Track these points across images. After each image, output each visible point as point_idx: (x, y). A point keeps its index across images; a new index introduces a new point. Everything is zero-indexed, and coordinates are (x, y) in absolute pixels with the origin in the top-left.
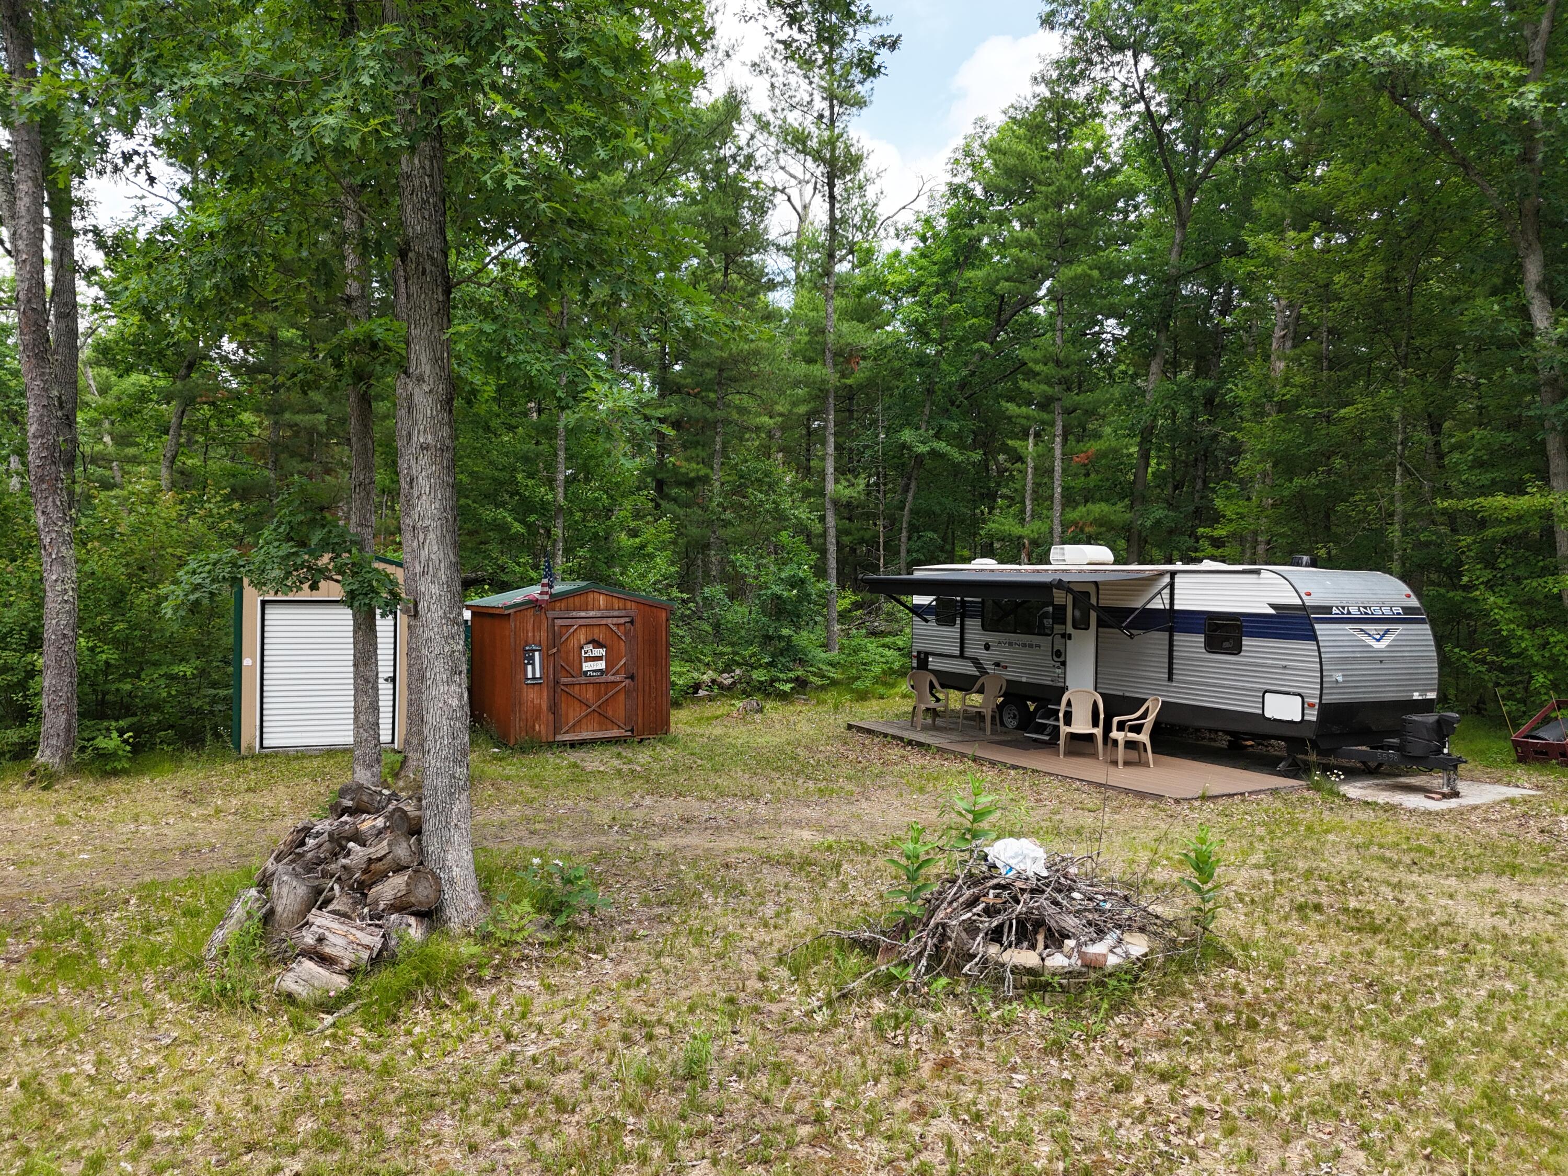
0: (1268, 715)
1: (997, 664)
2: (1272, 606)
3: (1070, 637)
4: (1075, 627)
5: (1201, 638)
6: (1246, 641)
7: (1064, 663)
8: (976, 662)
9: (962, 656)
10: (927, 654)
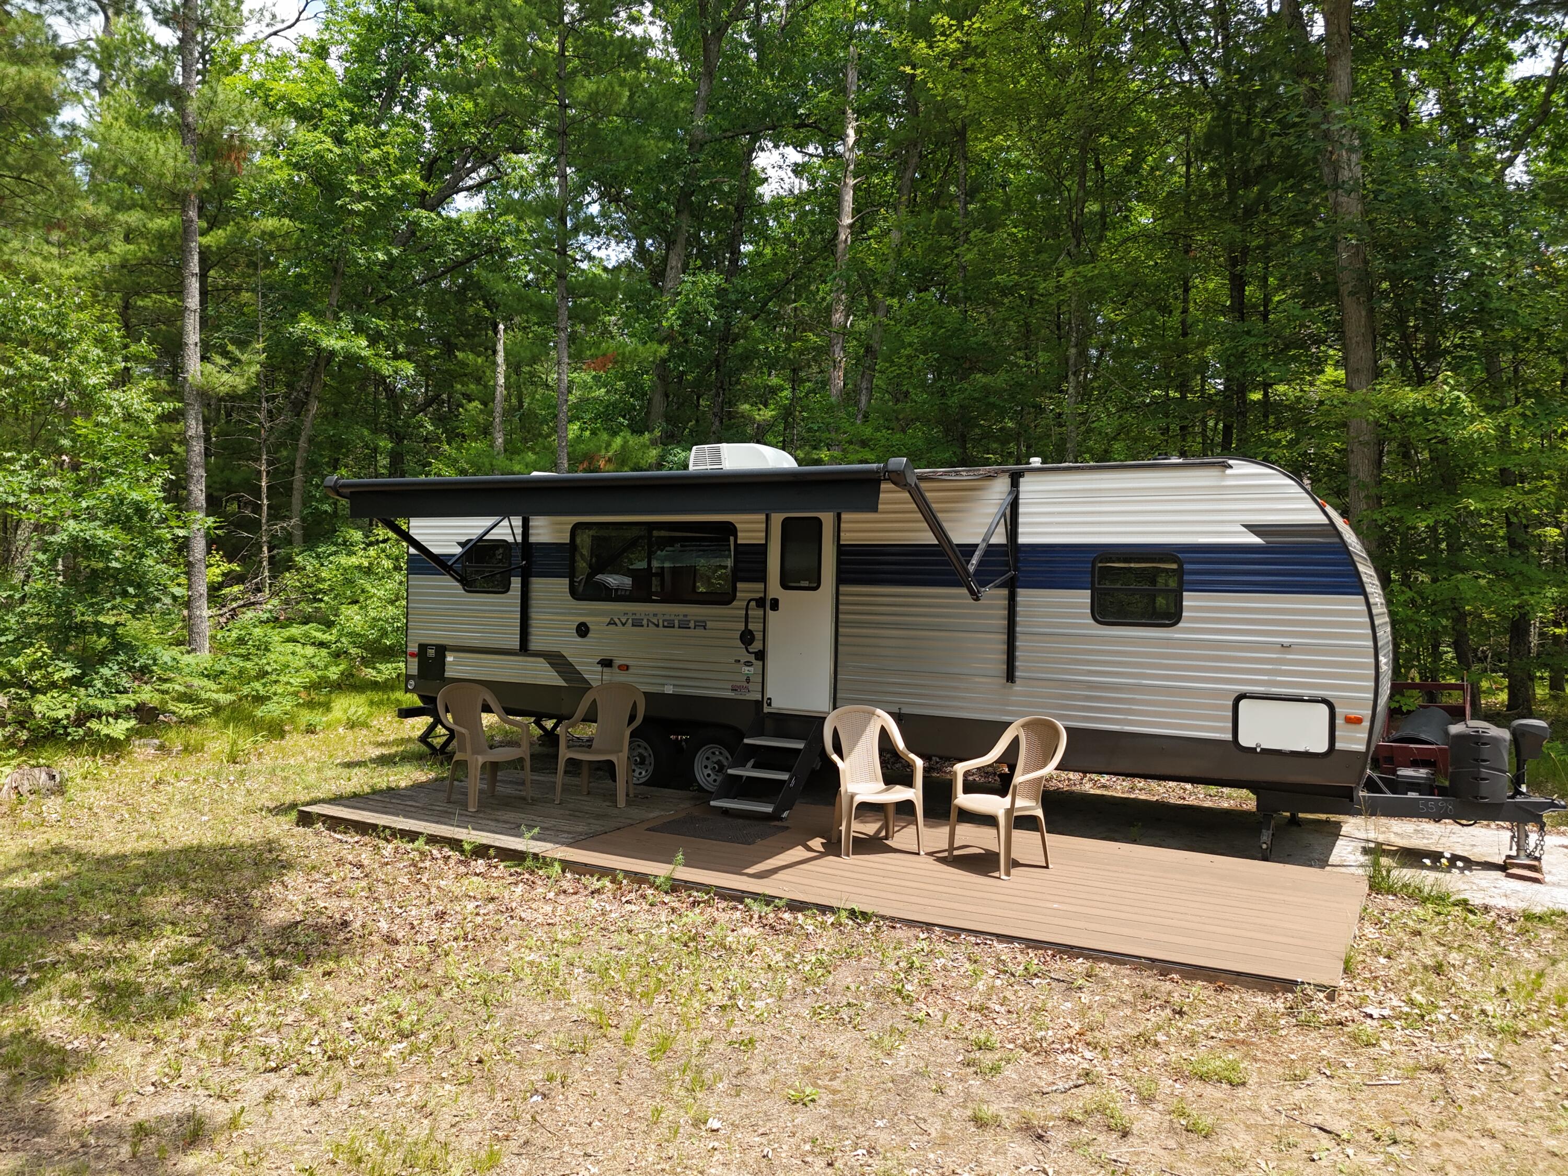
0: (1245, 740)
1: (606, 663)
2: (1253, 528)
3: (775, 605)
4: (785, 585)
5: (1083, 597)
6: (1190, 600)
7: (761, 656)
8: (556, 660)
9: (524, 648)
10: (442, 650)
